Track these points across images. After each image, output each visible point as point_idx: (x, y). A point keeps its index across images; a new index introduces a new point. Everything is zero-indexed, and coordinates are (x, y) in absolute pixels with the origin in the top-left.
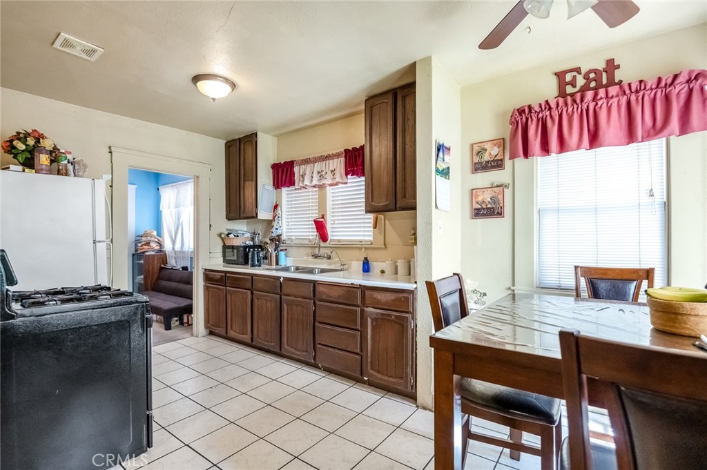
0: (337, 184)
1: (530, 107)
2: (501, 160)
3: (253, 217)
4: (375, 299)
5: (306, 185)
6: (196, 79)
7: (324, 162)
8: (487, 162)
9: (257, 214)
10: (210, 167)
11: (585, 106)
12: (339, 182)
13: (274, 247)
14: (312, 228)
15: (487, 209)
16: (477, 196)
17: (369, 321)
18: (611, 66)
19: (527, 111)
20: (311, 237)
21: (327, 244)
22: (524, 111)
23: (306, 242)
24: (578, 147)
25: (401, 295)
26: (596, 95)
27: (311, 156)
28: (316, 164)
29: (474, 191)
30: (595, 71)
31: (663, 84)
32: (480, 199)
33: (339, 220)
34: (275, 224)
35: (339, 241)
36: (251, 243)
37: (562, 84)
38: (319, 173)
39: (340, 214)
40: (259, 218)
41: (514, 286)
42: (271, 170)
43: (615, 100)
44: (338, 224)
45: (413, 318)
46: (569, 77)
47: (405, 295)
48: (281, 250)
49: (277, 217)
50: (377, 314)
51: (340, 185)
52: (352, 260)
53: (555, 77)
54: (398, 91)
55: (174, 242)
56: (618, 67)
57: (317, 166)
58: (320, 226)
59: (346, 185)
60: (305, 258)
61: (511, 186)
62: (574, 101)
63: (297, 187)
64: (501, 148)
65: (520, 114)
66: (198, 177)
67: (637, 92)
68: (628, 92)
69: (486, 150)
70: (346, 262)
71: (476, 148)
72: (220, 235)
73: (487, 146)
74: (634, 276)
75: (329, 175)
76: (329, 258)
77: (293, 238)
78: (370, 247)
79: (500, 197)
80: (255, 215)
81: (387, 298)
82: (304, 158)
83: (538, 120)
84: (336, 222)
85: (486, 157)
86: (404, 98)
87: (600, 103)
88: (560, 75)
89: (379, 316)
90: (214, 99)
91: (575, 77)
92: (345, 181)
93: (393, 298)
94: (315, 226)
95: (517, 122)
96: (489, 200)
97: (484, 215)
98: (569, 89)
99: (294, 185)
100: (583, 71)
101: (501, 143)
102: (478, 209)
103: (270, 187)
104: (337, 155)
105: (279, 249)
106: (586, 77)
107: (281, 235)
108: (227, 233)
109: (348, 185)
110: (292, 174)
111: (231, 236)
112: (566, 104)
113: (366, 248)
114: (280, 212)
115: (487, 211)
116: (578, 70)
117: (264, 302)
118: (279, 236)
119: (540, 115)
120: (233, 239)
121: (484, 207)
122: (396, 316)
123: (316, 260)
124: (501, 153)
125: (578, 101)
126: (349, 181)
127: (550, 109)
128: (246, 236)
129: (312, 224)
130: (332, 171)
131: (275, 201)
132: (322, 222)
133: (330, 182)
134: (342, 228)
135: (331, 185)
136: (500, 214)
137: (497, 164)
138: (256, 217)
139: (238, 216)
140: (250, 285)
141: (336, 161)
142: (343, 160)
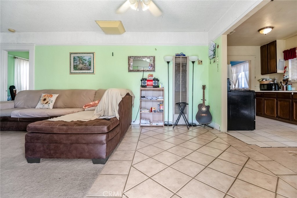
6: (259, 30)
10: (255, 56)
13: (286, 83)
34: (285, 74)
36: (273, 83)
40: (277, 72)
42: (283, 53)
48: (289, 85)
49: (286, 72)
55: (235, 85)
66: (250, 61)
72: (259, 80)
77: (295, 79)
80: (276, 71)
90: (265, 34)
99: (296, 58)
103: (283, 60)
107: (288, 79)
108: (262, 79)
110: (295, 53)
111: (264, 80)
114: (288, 69)
120: (265, 81)
128: (270, 80)
131: (285, 65)
138: (276, 72)
139: (267, 73)
140: (276, 97)
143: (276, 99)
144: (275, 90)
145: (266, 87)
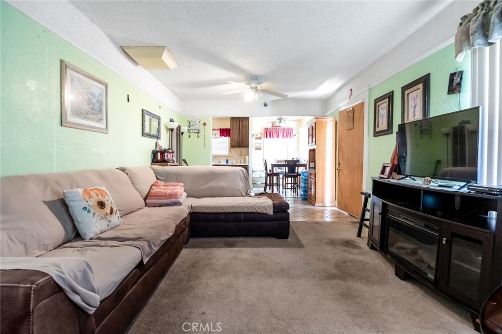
1: (268, 128)
11: (277, 130)
12: (218, 138)
24: (276, 138)
25: (245, 166)
29: (256, 144)
31: (288, 129)
32: (257, 146)
37: (272, 125)
43: (281, 130)
46: (274, 123)
47: (247, 166)
52: (221, 160)
53: (271, 123)
54: (241, 118)
61: (263, 144)
65: (266, 129)
67: (284, 129)
71: (256, 135)
73: (259, 134)
78: (227, 156)
79: (261, 146)
83: (269, 131)
85: (258, 137)
86: (242, 121)
87: (279, 130)
95: (265, 131)
96: (259, 146)
98: (274, 126)
101: (261, 134)
102: (256, 148)
104: (217, 130)
112: (274, 129)
115: (258, 149)
124: (261, 136)
127: (271, 129)
130: (215, 134)
133: (214, 137)
136: (261, 149)
137: (260, 138)
141: (216, 131)
142: (219, 131)
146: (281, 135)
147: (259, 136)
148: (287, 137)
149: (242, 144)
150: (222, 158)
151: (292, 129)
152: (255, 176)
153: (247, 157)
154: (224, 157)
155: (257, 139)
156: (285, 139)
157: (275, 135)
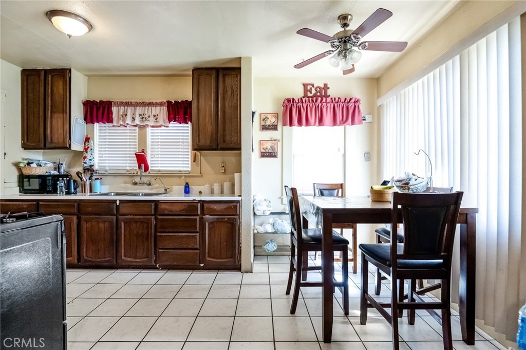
0: (160, 126)
1: (293, 99)
2: (276, 125)
3: (65, 148)
4: (212, 209)
5: (127, 124)
7: (147, 107)
8: (269, 125)
9: (70, 145)
10: (6, 92)
11: (317, 105)
12: (162, 125)
13: (89, 176)
14: (134, 160)
15: (269, 152)
16: (263, 144)
17: (207, 224)
18: (326, 87)
19: (292, 101)
20: (128, 168)
21: (147, 173)
22: (290, 101)
23: (124, 172)
24: (314, 125)
25: (231, 204)
26: (322, 100)
27: (133, 101)
28: (138, 108)
29: (262, 142)
30: (320, 88)
31: (346, 102)
32: (265, 147)
33: (158, 154)
34: (88, 155)
35: (159, 171)
36: (56, 173)
37: (306, 91)
38: (140, 115)
39: (160, 150)
40: (72, 149)
41: (282, 196)
42: (82, 106)
43: (329, 104)
44: (158, 157)
45: (239, 219)
46: (309, 87)
47: (234, 204)
48: (96, 179)
49: (89, 149)
50: (214, 218)
51: (163, 128)
52: (172, 185)
53: (302, 86)
54: (220, 70)
56: (329, 88)
57: (139, 110)
58: (141, 159)
59: (167, 128)
60: (123, 185)
61: (281, 141)
62: (313, 101)
63: (115, 124)
64: (276, 119)
65: (288, 102)
67: (337, 102)
68: (334, 101)
69: (268, 118)
70: (168, 187)
71: (263, 116)
72: (16, 165)
73: (269, 116)
74: (336, 187)
75: (152, 119)
76: (150, 184)
77: (107, 168)
78: (188, 175)
79: (276, 146)
80: (68, 146)
81: (221, 208)
82: (125, 101)
83: (297, 107)
84: (156, 156)
85: (268, 123)
86: (224, 76)
87: (323, 104)
88: (305, 85)
89: (215, 220)
90: (70, 36)
91: (311, 88)
92: (167, 125)
93: (226, 207)
94: (136, 159)
95: (287, 106)
96: (270, 147)
97: (266, 156)
98: (309, 94)
99: (112, 122)
100: (315, 86)
101: (277, 116)
102: (264, 153)
103: (82, 121)
104: (161, 104)
105: (94, 178)
106: (316, 90)
107: (93, 166)
108: (26, 162)
109: (169, 128)
110: (110, 113)
111: (34, 165)
112: (309, 102)
113: (185, 176)
114: (92, 145)
115: (268, 154)
116: (313, 85)
117: (94, 223)
118: (91, 166)
119: (298, 105)
120: (34, 168)
121: (267, 151)
122: (228, 218)
123: (136, 186)
124: (276, 121)
125: (315, 101)
126: (170, 125)
127: (302, 102)
128: (49, 165)
129: (134, 157)
130: (154, 116)
131: (85, 134)
132: (143, 155)
133: (152, 124)
134: (161, 160)
135: (153, 127)
136: (275, 156)
137: (274, 128)
138: (70, 148)
139: (42, 145)
140: (76, 210)
141: (158, 108)
142: (165, 108)
143: (75, 217)
144: (68, 193)
145: (35, 184)
146: (328, 117)
147: (271, 120)
148: (344, 122)
149: (224, 141)
150: (176, 180)
151: (357, 101)
152: (261, 229)
153: (236, 175)
154: (180, 177)
155: (265, 128)
156: (339, 129)
157: (312, 119)
